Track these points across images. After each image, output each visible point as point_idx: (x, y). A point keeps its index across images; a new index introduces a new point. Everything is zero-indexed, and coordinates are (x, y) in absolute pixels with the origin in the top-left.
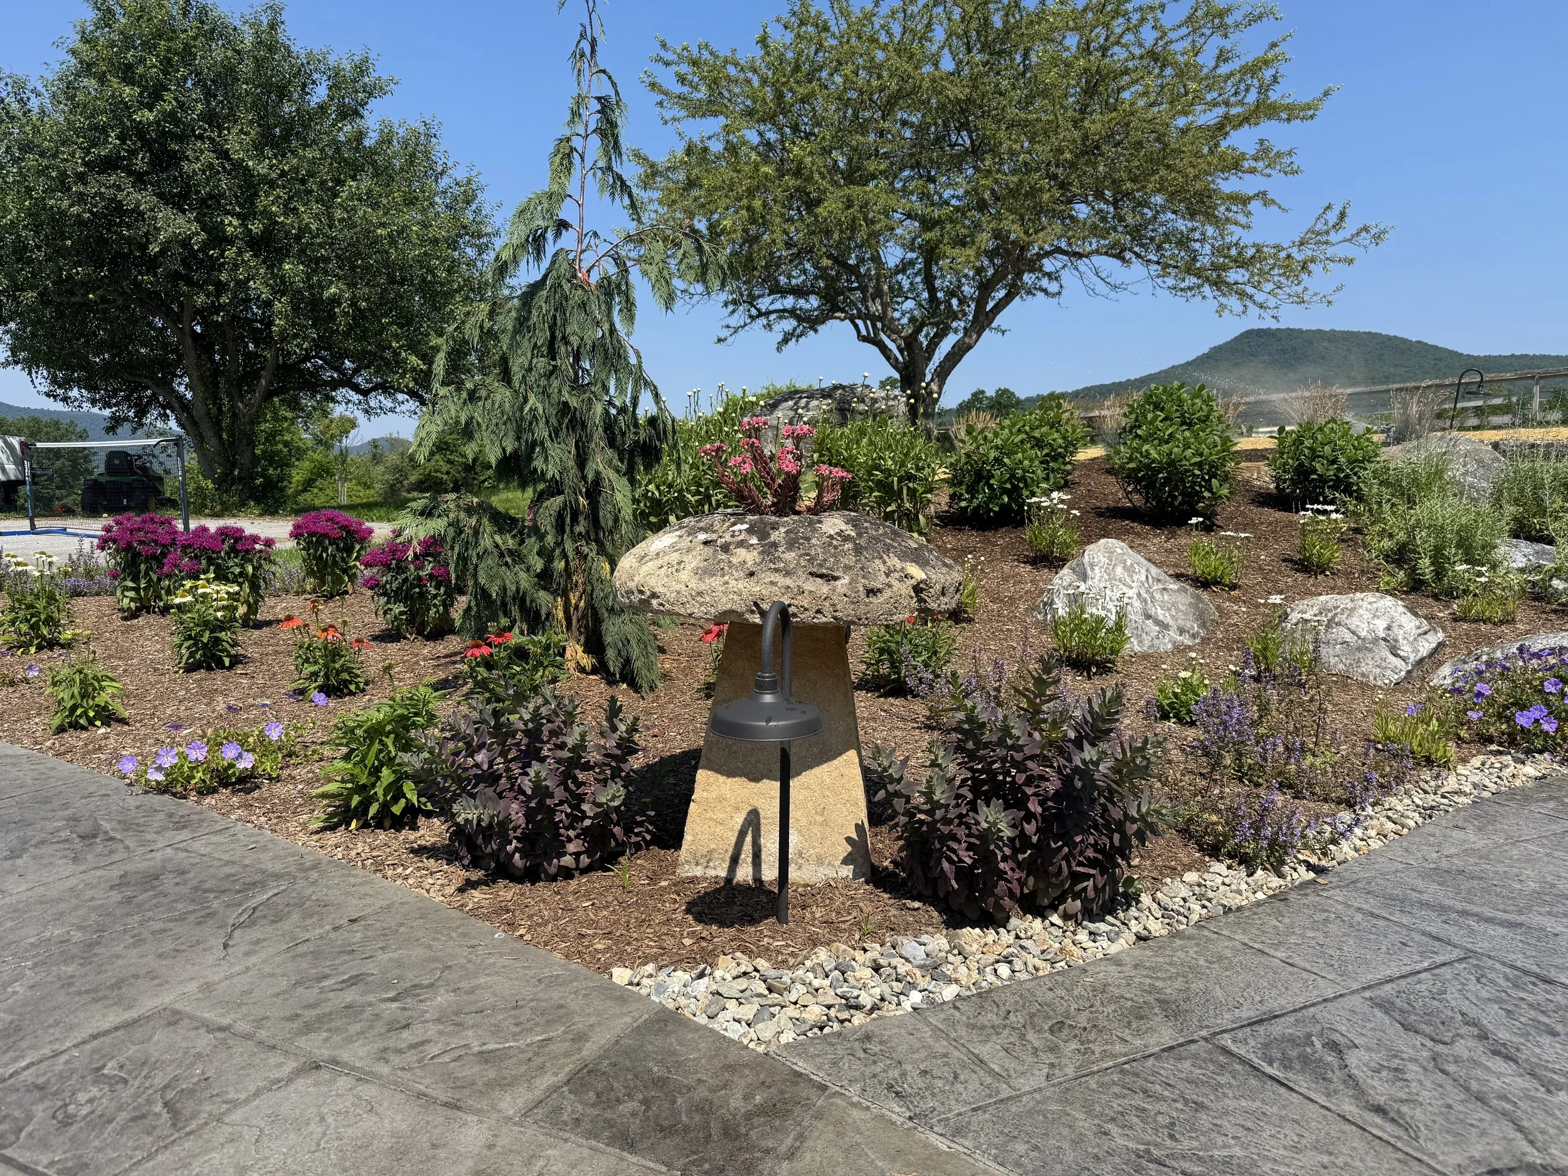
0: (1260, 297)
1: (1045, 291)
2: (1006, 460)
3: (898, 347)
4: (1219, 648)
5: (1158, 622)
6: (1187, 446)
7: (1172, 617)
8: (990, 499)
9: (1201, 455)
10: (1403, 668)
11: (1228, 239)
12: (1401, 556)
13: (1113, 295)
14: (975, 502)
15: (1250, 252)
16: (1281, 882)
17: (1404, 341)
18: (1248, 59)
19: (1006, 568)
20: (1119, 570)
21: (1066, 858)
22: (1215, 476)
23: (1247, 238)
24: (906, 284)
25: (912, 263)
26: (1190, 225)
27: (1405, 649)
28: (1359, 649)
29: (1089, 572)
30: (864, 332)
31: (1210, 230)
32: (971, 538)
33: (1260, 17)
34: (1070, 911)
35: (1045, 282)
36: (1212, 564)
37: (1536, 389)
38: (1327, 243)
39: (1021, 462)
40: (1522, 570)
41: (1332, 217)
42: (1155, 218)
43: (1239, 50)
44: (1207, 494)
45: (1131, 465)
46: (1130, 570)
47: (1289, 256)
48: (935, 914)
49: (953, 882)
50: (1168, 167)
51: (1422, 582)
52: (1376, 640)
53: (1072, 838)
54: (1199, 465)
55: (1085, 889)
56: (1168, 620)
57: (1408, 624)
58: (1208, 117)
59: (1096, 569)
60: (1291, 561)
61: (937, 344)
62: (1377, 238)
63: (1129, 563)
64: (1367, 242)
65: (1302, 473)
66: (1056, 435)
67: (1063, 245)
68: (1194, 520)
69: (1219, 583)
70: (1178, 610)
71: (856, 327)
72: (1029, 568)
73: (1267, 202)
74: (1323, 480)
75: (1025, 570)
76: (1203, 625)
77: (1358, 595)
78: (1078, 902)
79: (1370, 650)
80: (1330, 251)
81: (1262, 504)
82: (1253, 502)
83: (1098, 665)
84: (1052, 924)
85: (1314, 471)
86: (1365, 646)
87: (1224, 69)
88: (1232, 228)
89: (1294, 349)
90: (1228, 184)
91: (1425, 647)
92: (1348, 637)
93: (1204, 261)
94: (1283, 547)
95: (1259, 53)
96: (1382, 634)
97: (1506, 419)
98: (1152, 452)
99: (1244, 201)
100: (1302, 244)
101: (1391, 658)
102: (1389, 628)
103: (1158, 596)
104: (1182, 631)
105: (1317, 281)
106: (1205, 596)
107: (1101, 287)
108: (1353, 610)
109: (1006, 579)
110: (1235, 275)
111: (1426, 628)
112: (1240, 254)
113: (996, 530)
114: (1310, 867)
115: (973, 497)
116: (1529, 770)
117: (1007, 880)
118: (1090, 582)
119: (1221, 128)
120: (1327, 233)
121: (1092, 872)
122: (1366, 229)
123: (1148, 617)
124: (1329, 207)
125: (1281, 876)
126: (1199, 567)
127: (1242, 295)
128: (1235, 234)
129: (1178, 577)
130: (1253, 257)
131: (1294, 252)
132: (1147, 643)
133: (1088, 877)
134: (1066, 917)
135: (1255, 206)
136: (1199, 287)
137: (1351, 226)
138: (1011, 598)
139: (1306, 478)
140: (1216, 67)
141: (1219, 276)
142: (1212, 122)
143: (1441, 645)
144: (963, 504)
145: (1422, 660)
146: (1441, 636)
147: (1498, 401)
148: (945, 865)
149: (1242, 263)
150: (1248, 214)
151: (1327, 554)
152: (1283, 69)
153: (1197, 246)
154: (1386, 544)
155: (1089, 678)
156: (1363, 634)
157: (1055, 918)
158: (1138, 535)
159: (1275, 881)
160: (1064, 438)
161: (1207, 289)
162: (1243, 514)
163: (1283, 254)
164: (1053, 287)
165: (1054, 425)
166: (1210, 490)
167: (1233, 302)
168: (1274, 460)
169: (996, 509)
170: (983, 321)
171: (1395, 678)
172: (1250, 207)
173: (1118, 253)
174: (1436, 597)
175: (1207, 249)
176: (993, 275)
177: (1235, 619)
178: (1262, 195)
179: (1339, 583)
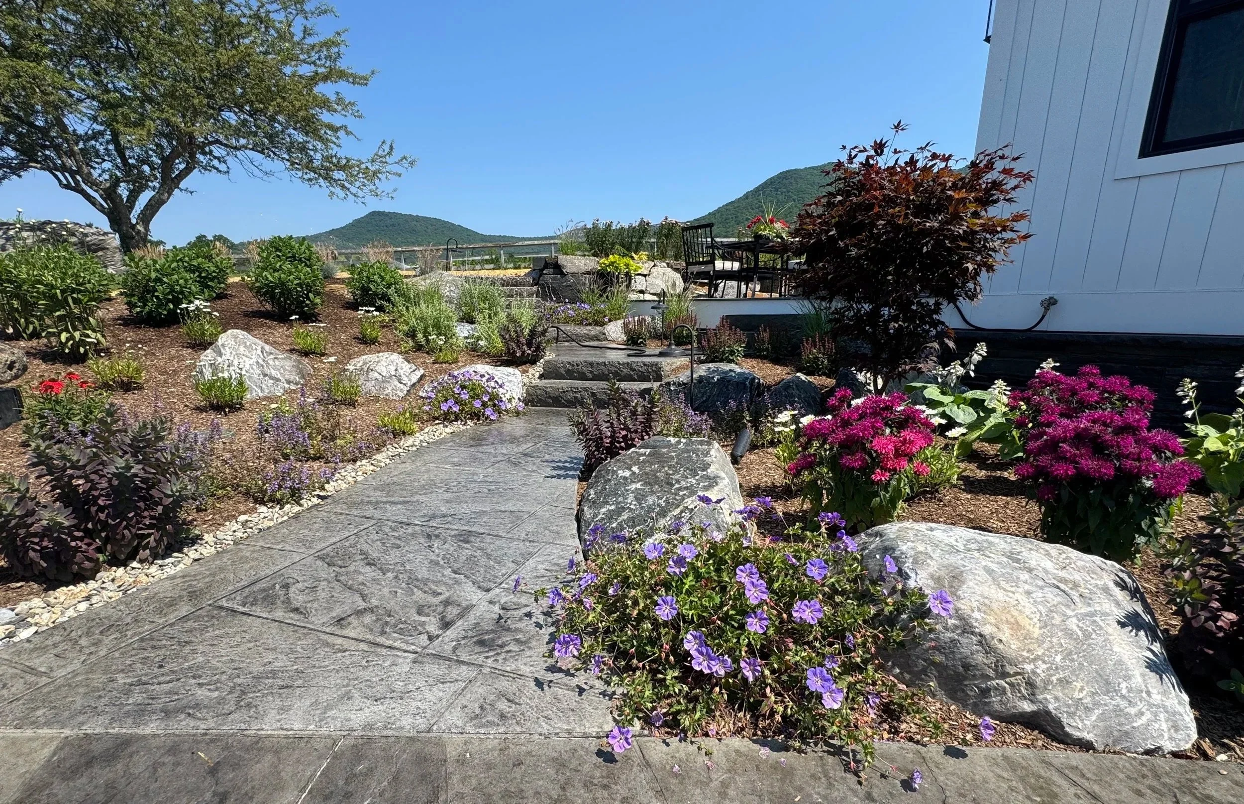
0: (353, 190)
1: (217, 169)
2: (165, 280)
3: (101, 196)
4: (312, 389)
5: (271, 378)
6: (291, 273)
7: (281, 374)
8: (159, 305)
9: (300, 279)
10: (406, 389)
11: (330, 151)
12: (412, 334)
13: (265, 177)
14: (147, 309)
15: (344, 162)
16: (301, 508)
17: (453, 225)
18: (322, 39)
19: (173, 352)
20: (242, 349)
21: (125, 528)
22: (311, 292)
23: (341, 153)
24: (101, 149)
25: (101, 133)
26: (305, 138)
27: (405, 379)
28: (383, 382)
29: (223, 351)
30: (65, 182)
31: (319, 145)
32: (151, 333)
33: (325, 12)
34: (143, 558)
35: (215, 163)
36: (308, 342)
37: (502, 252)
38: (386, 162)
39: (178, 281)
40: (466, 338)
41: (386, 148)
42: (283, 131)
43: (317, 29)
44: (308, 302)
45: (257, 285)
46: (249, 348)
47: (367, 168)
48: (36, 586)
49: (42, 563)
50: (283, 98)
51: (422, 346)
52: (391, 377)
53: (126, 516)
54: (300, 285)
55: (149, 542)
56: (279, 376)
57: (406, 367)
58: (306, 70)
59: (227, 348)
60: (358, 338)
61: (136, 198)
62: (412, 164)
63: (248, 344)
64: (407, 166)
65: (365, 290)
66: (211, 264)
67: (222, 138)
68: (293, 317)
69: (314, 353)
70: (285, 370)
71: (56, 177)
72: (190, 350)
73: (348, 133)
74: (376, 294)
75: (186, 352)
76: (303, 377)
77: (381, 354)
78: (148, 551)
79: (389, 382)
80: (388, 168)
81: (347, 308)
82: (343, 307)
83: (230, 407)
84: (133, 568)
85: (371, 290)
86: (386, 380)
87: (310, 41)
88: (332, 145)
89: (399, 224)
90: (325, 117)
91: (415, 378)
92: (377, 375)
93: (316, 163)
94: (356, 331)
95: (330, 36)
96: (393, 373)
97: (492, 266)
98: (269, 276)
99: (335, 130)
100: (373, 161)
101: (399, 385)
102: (396, 370)
103: (271, 362)
104: (289, 382)
105: (384, 184)
106: (306, 361)
107: (256, 172)
108: (378, 362)
109: (171, 359)
110: (338, 175)
111: (414, 368)
112: (338, 162)
113: (169, 327)
114: (319, 497)
115: (145, 305)
116: (448, 430)
117: (82, 552)
118: (224, 357)
119: (314, 80)
120: (385, 156)
121: (151, 531)
122: (405, 158)
123: (265, 375)
124: (384, 142)
125: (301, 505)
126: (301, 344)
127: (343, 187)
128: (334, 150)
129: (291, 351)
130: (345, 165)
131: (369, 165)
132: (267, 391)
133: (149, 535)
134: (141, 561)
135: (342, 133)
136: (316, 179)
137: (396, 156)
138: (174, 371)
139: (367, 293)
140: (304, 38)
141: (327, 174)
142: (309, 74)
143: (422, 377)
144: (138, 309)
145: (414, 384)
146: (422, 372)
147: (487, 257)
148: (32, 554)
149: (342, 168)
150: (338, 138)
151: (374, 335)
152: (342, 48)
153: (312, 153)
154: (406, 328)
155: (226, 415)
156: (384, 374)
157: (135, 564)
158: (270, 327)
159: (297, 509)
160: (217, 267)
161: (321, 180)
162: (335, 314)
163: (363, 166)
164: (222, 167)
165: (209, 258)
166: (310, 300)
167: (337, 190)
168: (349, 283)
169: (165, 312)
170: (170, 183)
171: (402, 395)
172: (339, 134)
173: (260, 149)
174: (428, 353)
175: (318, 156)
176: (170, 153)
177: (323, 372)
178: (344, 127)
179: (383, 348)
